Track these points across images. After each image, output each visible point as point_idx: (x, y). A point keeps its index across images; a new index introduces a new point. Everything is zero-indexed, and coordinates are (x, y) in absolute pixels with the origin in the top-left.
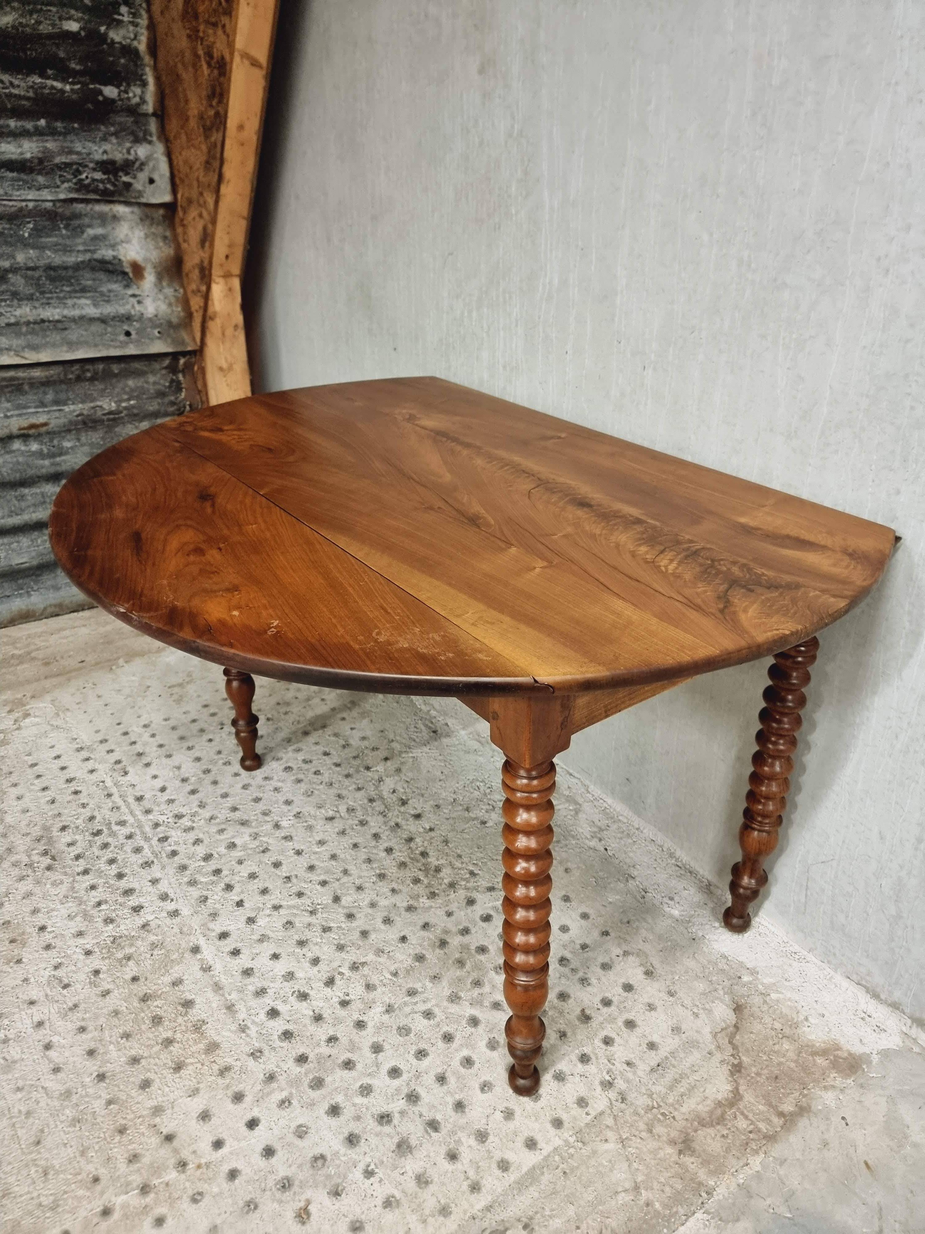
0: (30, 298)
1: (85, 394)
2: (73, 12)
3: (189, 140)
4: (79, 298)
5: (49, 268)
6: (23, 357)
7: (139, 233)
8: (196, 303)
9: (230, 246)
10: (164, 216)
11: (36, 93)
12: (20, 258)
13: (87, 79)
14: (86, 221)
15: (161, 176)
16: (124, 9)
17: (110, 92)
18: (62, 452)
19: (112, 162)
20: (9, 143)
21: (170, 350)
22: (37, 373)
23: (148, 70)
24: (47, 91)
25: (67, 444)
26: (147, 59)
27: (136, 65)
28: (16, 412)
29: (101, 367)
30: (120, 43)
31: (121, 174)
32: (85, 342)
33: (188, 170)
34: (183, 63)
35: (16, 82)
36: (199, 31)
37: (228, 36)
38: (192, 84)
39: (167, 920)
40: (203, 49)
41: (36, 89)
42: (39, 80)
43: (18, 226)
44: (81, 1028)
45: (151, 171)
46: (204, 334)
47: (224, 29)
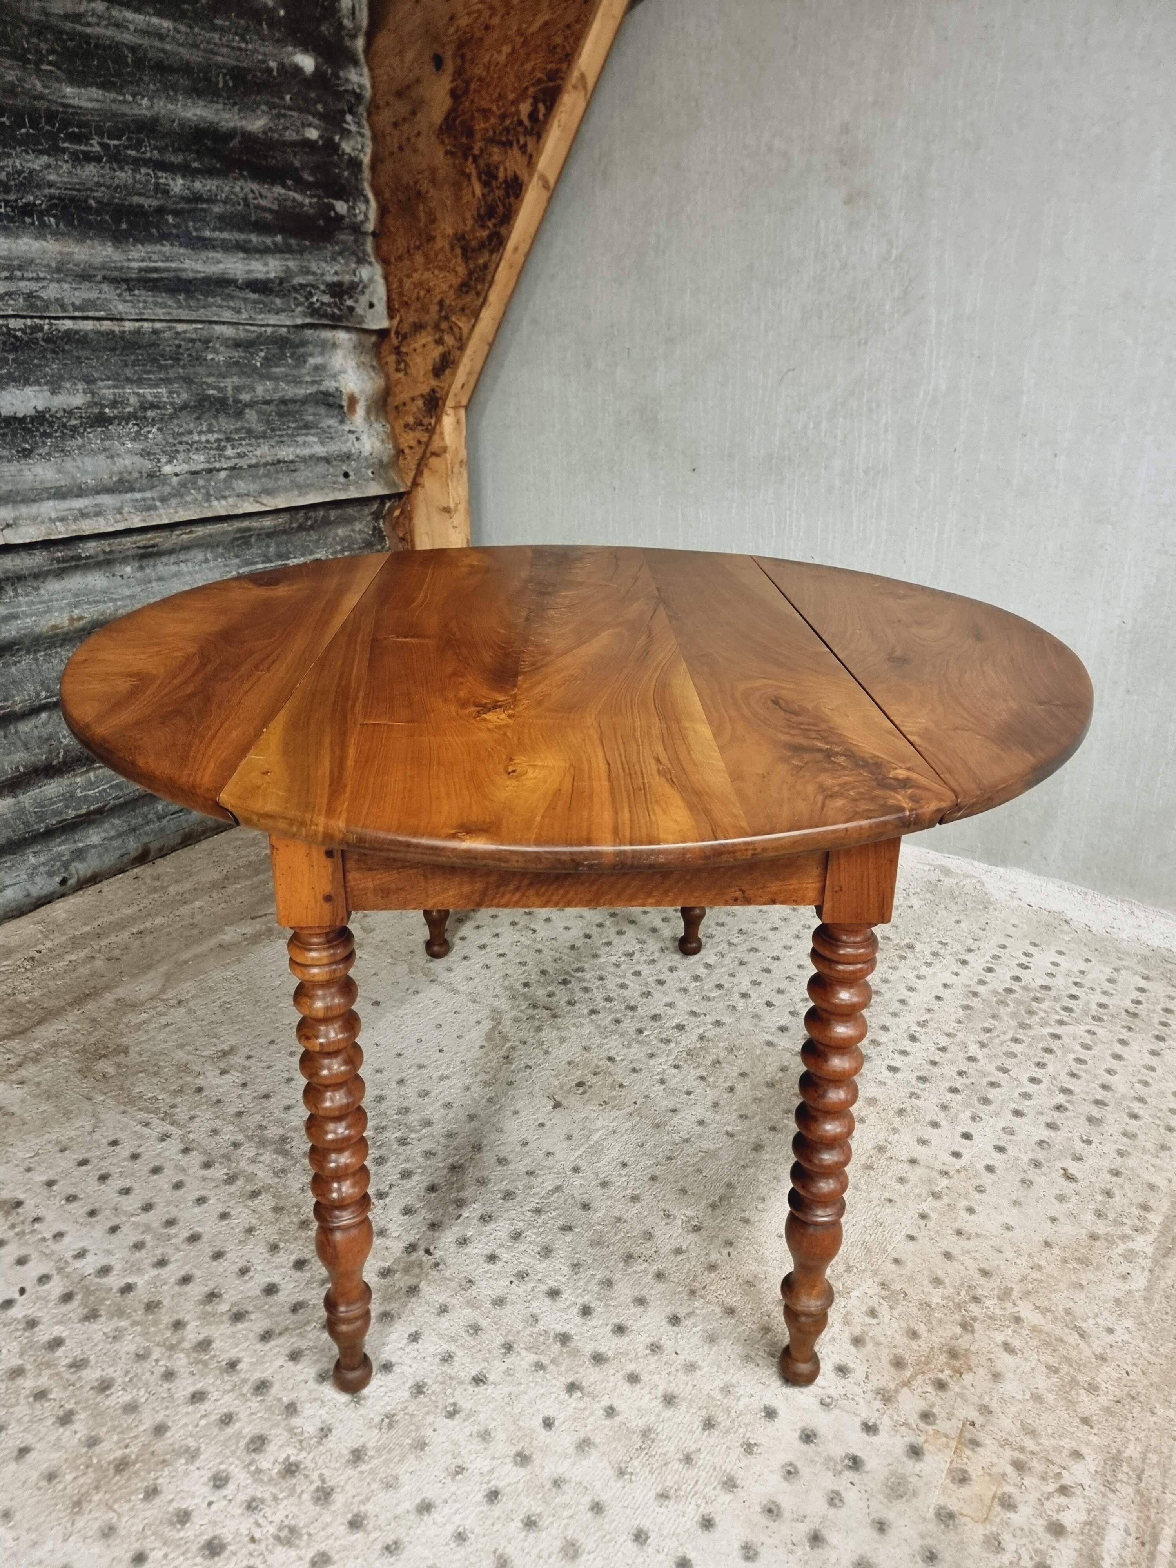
0: (264, 436)
1: (302, 546)
2: (311, 118)
3: (429, 260)
4: (306, 435)
5: (284, 402)
6: (260, 504)
7: (353, 362)
8: (411, 438)
9: (470, 374)
10: (376, 344)
11: (279, 205)
12: (259, 390)
13: (320, 193)
14: (310, 348)
15: (380, 300)
16: (349, 118)
17: (341, 207)
19: (340, 284)
20: (257, 260)
21: (382, 492)
22: (267, 522)
23: (366, 185)
24: (289, 203)
26: (366, 174)
27: (356, 179)
29: (321, 513)
30: (348, 154)
31: (346, 297)
32: (312, 485)
33: (422, 293)
34: (433, 181)
35: (264, 192)
36: (472, 148)
37: (531, 157)
38: (448, 203)
39: (718, 1029)
40: (477, 167)
41: (280, 201)
42: (283, 191)
43: (252, 354)
44: (741, 1116)
45: (372, 294)
46: (419, 472)
47: (523, 148)
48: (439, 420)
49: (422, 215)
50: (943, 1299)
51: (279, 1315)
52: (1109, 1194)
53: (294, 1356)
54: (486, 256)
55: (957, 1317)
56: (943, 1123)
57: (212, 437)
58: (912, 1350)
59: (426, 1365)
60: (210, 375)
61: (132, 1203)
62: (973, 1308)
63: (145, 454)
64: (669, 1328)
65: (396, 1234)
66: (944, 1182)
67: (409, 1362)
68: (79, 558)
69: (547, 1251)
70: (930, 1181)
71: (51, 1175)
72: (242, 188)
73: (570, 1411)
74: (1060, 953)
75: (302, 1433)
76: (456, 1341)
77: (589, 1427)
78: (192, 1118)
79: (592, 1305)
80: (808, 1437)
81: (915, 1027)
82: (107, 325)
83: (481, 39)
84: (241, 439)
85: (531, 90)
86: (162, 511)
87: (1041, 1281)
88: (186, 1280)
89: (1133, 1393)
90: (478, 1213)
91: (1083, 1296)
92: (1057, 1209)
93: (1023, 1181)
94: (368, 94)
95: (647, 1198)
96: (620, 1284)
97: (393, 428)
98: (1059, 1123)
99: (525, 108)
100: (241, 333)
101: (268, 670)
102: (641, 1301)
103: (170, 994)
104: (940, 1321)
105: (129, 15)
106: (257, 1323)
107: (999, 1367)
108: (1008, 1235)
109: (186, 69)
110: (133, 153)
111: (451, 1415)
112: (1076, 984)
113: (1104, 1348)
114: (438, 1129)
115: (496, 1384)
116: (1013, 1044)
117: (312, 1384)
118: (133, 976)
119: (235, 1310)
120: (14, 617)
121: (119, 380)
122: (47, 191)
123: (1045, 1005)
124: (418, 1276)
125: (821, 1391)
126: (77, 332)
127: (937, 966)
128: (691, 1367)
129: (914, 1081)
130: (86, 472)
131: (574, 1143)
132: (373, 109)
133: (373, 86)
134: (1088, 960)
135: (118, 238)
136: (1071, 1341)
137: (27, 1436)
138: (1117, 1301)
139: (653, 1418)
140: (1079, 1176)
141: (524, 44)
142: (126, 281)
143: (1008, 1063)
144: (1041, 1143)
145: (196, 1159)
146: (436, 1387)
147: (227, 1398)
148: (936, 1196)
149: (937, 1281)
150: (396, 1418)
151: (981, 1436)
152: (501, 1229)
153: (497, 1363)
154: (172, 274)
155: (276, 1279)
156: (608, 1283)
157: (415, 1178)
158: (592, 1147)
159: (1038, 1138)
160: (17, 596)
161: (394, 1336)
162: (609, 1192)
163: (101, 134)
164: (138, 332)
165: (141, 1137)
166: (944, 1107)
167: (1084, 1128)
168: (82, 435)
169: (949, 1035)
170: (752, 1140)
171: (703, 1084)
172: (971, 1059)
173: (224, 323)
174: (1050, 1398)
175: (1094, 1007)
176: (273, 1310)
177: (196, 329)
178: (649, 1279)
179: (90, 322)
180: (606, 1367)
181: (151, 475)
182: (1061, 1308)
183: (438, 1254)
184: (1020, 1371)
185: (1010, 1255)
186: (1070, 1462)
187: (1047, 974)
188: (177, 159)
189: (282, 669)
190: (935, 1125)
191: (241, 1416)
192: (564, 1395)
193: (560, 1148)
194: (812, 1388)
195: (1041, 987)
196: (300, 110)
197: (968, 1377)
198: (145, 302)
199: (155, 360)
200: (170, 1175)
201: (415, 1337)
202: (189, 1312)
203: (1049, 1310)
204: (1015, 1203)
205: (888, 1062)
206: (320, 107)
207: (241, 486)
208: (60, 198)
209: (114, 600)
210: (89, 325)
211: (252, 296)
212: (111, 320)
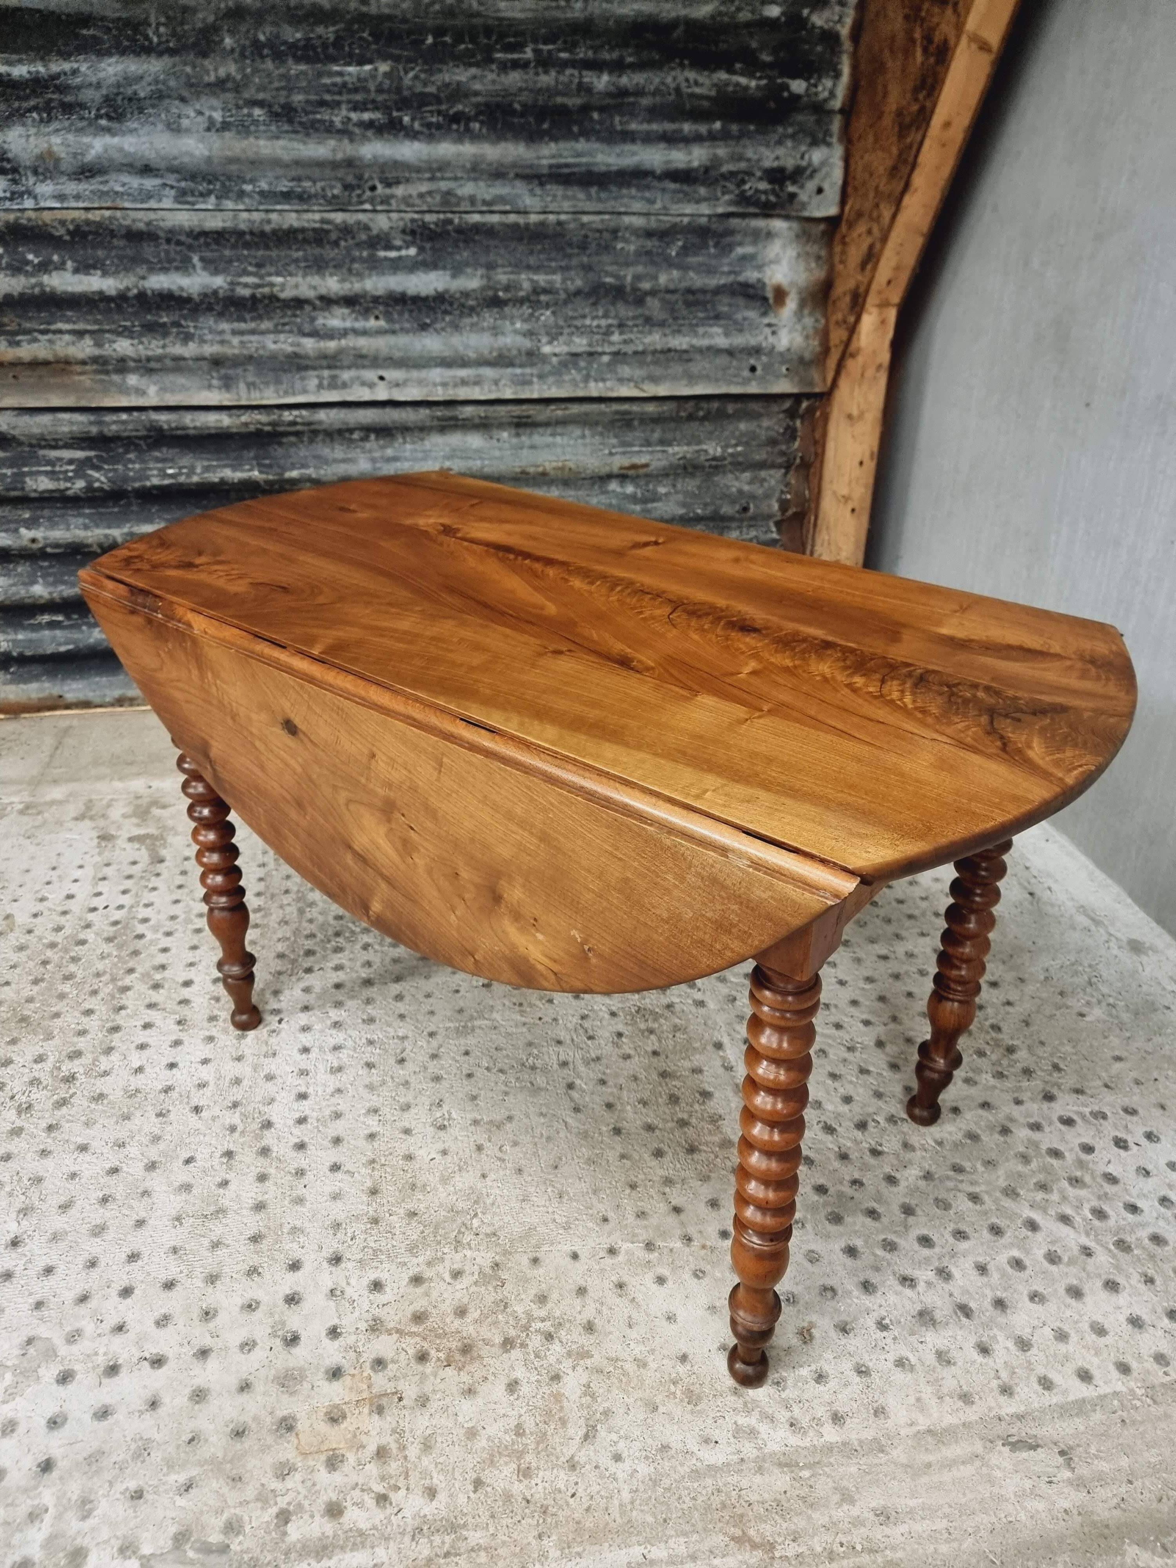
0: (662, 324)
1: (693, 436)
3: (877, 140)
4: (711, 326)
5: (690, 291)
6: (643, 390)
7: (791, 252)
8: (837, 335)
9: (897, 268)
10: (824, 233)
11: (718, 92)
12: (663, 279)
13: (775, 73)
14: (738, 238)
15: (833, 185)
17: (798, 86)
18: (655, 498)
19: (781, 170)
20: (679, 150)
21: (795, 390)
22: (650, 408)
23: (845, 57)
24: (731, 89)
25: (662, 490)
26: (847, 45)
27: (833, 52)
28: (621, 450)
29: (715, 405)
30: (821, 28)
31: (788, 183)
32: (708, 377)
33: (867, 177)
34: (891, 49)
35: (701, 80)
37: (961, 16)
38: (898, 75)
40: (922, 32)
41: (720, 87)
42: (725, 76)
43: (668, 244)
44: (602, 1080)
45: (824, 179)
46: (838, 372)
48: (860, 318)
49: (880, 88)
50: (526, 1313)
54: (914, 134)
55: (513, 1333)
57: (604, 322)
59: (189, 1080)
60: (616, 263)
63: (530, 334)
64: (326, 1169)
66: (676, 1244)
68: (455, 418)
69: (338, 1070)
70: (664, 1234)
72: (675, 79)
73: (209, 1164)
76: (219, 1080)
77: (202, 1181)
79: (310, 1120)
80: (292, 1300)
84: (635, 326)
86: (536, 387)
87: (625, 1374)
88: (165, 950)
89: (551, 1509)
90: (338, 1019)
95: (445, 1084)
96: (343, 1122)
97: (828, 325)
98: (881, 1290)
100: (653, 223)
102: (337, 1141)
104: (495, 1323)
106: (158, 996)
107: (483, 1389)
108: (661, 1322)
110: (564, 55)
111: (159, 1115)
113: (588, 1462)
115: (200, 1119)
116: (964, 1198)
119: (160, 982)
120: (395, 459)
121: (518, 266)
122: (474, 100)
123: (1076, 1192)
125: (343, 1283)
126: (484, 224)
128: (299, 1201)
130: (467, 346)
131: (457, 1016)
135: (533, 137)
136: (571, 1431)
138: (665, 1448)
139: (236, 1207)
142: (537, 177)
143: (927, 1209)
144: (830, 1290)
146: (175, 1095)
147: (96, 1023)
148: (650, 1247)
149: (542, 1299)
151: (391, 1411)
152: (336, 1037)
153: (218, 1108)
154: (583, 169)
156: (338, 1116)
157: (340, 973)
158: (465, 1027)
159: (833, 1283)
160: (405, 442)
162: (431, 1063)
163: (535, 41)
164: (542, 224)
167: (900, 1314)
168: (478, 315)
171: (613, 1039)
172: (891, 1179)
175: (1143, 1233)
176: (174, 995)
177: (602, 221)
178: (364, 1132)
179: (497, 216)
180: (261, 1159)
181: (530, 354)
182: (606, 1405)
183: (284, 1025)
184: (492, 1406)
185: (634, 1336)
186: (419, 1491)
187: (1141, 1169)
192: (218, 1154)
193: (444, 1013)
195: (1107, 1175)
197: (449, 1372)
198: (554, 195)
199: (562, 249)
203: (593, 1397)
207: (625, 371)
208: (487, 105)
209: (481, 458)
210: (495, 219)
211: (672, 186)
212: (518, 212)
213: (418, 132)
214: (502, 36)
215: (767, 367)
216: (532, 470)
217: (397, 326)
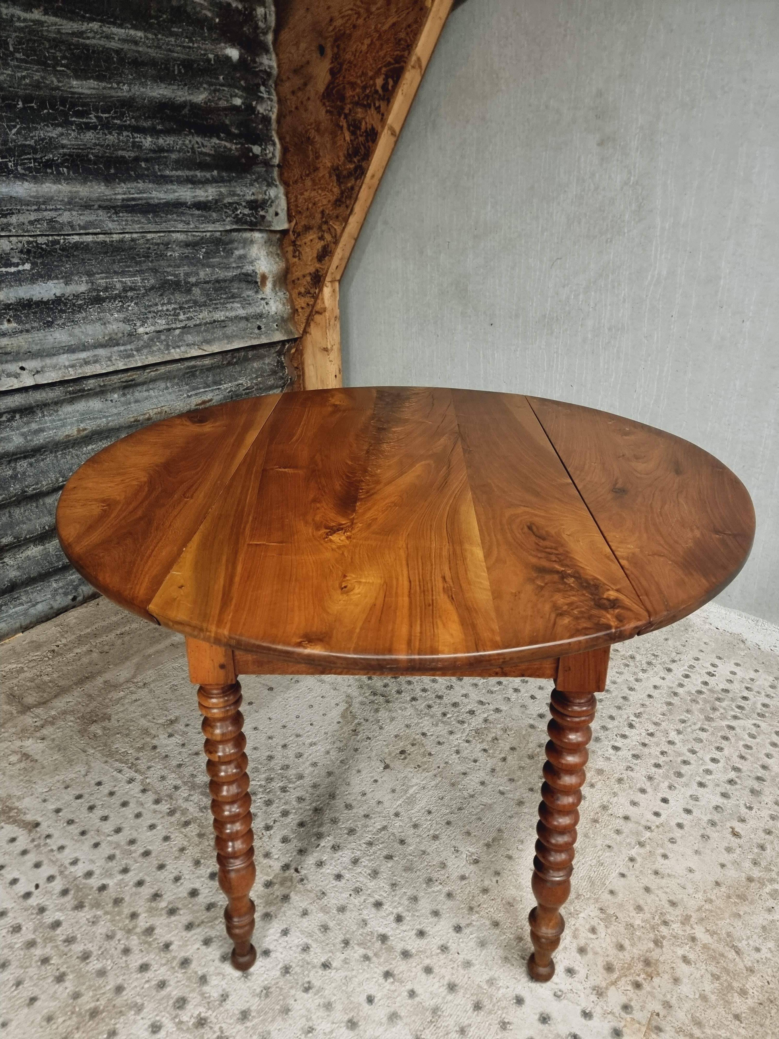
0: (205, 305)
1: (230, 375)
2: (236, 91)
3: (316, 184)
4: (233, 302)
5: (218, 281)
6: (203, 350)
7: (264, 252)
8: (303, 302)
9: (341, 259)
10: (279, 239)
11: (215, 151)
12: (201, 274)
13: (243, 141)
14: (236, 244)
15: (283, 210)
16: (262, 89)
17: (257, 149)
19: (256, 201)
20: (199, 189)
21: (285, 338)
22: (207, 362)
23: (274, 134)
24: (222, 150)
26: (274, 125)
27: (267, 130)
28: (193, 393)
29: (242, 354)
30: (262, 114)
31: (259, 209)
32: (236, 336)
33: (310, 206)
34: (318, 130)
35: (205, 143)
36: (343, 109)
37: (383, 115)
38: (328, 146)
39: (497, 715)
40: (347, 122)
41: (216, 148)
42: (218, 142)
43: (197, 250)
44: (510, 780)
45: (277, 207)
46: (308, 324)
47: (378, 109)
48: (321, 290)
49: (311, 153)
50: (643, 921)
51: (198, 912)
52: (762, 848)
53: (207, 942)
54: (353, 181)
55: (652, 936)
56: (649, 790)
57: (170, 307)
58: (619, 959)
59: (291, 952)
60: (170, 266)
61: (108, 827)
62: (663, 929)
63: (126, 320)
64: (454, 934)
65: (276, 857)
66: (648, 834)
67: (281, 950)
68: (84, 390)
69: (375, 874)
70: (638, 834)
71: (58, 805)
72: (190, 141)
73: (385, 991)
74: (737, 665)
75: (210, 997)
76: (312, 936)
77: (398, 1004)
78: (149, 768)
79: (404, 915)
80: (544, 1019)
81: (632, 718)
82: (101, 238)
83: (350, 35)
84: (190, 307)
85: (384, 70)
86: (137, 358)
87: (711, 911)
88: (140, 883)
89: (772, 998)
90: (331, 844)
91: (740, 924)
92: (726, 858)
93: (703, 836)
94: (275, 72)
95: (444, 837)
96: (423, 900)
97: (291, 295)
98: (730, 792)
99: (379, 82)
100: (189, 238)
101: (192, 497)
102: (436, 913)
103: (139, 679)
104: (640, 938)
105: (115, 30)
106: (184, 917)
107: (678, 973)
108: (690, 876)
109: (153, 63)
110: (118, 122)
111: (307, 990)
112: (747, 688)
113: (753, 963)
114: (308, 781)
115: (337, 969)
116: (700, 733)
117: (217, 963)
118: (116, 665)
119: (170, 906)
120: (41, 430)
121: (109, 273)
122: (61, 151)
123: (724, 704)
124: (289, 887)
125: (554, 986)
126: (82, 243)
127: (651, 673)
128: (468, 964)
129: (630, 758)
130: (88, 335)
131: (396, 795)
132: (279, 82)
133: (279, 66)
134: (756, 671)
135: (109, 180)
136: (730, 956)
137: (35, 989)
138: (764, 928)
139: (440, 1001)
140: (742, 833)
141: (380, 38)
142: (114, 207)
143: (697, 746)
144: (717, 808)
145: (150, 797)
146: (298, 969)
147: (163, 970)
148: (641, 844)
149: (639, 908)
150: (270, 990)
151: (663, 1024)
152: (345, 856)
153: (338, 954)
154: (144, 201)
155: (197, 885)
156: (415, 899)
157: (291, 816)
158: (408, 798)
159: (715, 804)
160: (44, 416)
161: (271, 931)
162: (419, 831)
163: (96, 110)
164: (122, 241)
165: (116, 780)
166: (650, 778)
167: (747, 798)
168: (85, 310)
169: (656, 724)
170: (516, 798)
171: (485, 755)
172: (671, 743)
173: (178, 232)
174: (713, 998)
175: (759, 706)
176: (195, 908)
177: (160, 237)
178: (442, 897)
179: (91, 236)
180: (411, 960)
181: (130, 335)
182: (724, 932)
183: (303, 872)
184: (692, 977)
185: (691, 891)
187: (727, 681)
188: (148, 124)
189: (201, 496)
190: (643, 791)
191: (172, 983)
192: (381, 980)
193: (387, 798)
194: (549, 983)
195: (723, 690)
196: (229, 86)
197: (656, 980)
198: (126, 221)
199: (133, 258)
200: (133, 808)
201: (285, 932)
202: (141, 907)
203: (715, 933)
204: (697, 852)
205: (612, 743)
206: (242, 83)
207: (189, 338)
208: (70, 155)
209: (106, 417)
210: (89, 238)
211: (197, 212)
212: (104, 234)
213: (24, 175)
214: (73, 105)
215: (267, 325)
216: (141, 418)
217: (28, 326)
